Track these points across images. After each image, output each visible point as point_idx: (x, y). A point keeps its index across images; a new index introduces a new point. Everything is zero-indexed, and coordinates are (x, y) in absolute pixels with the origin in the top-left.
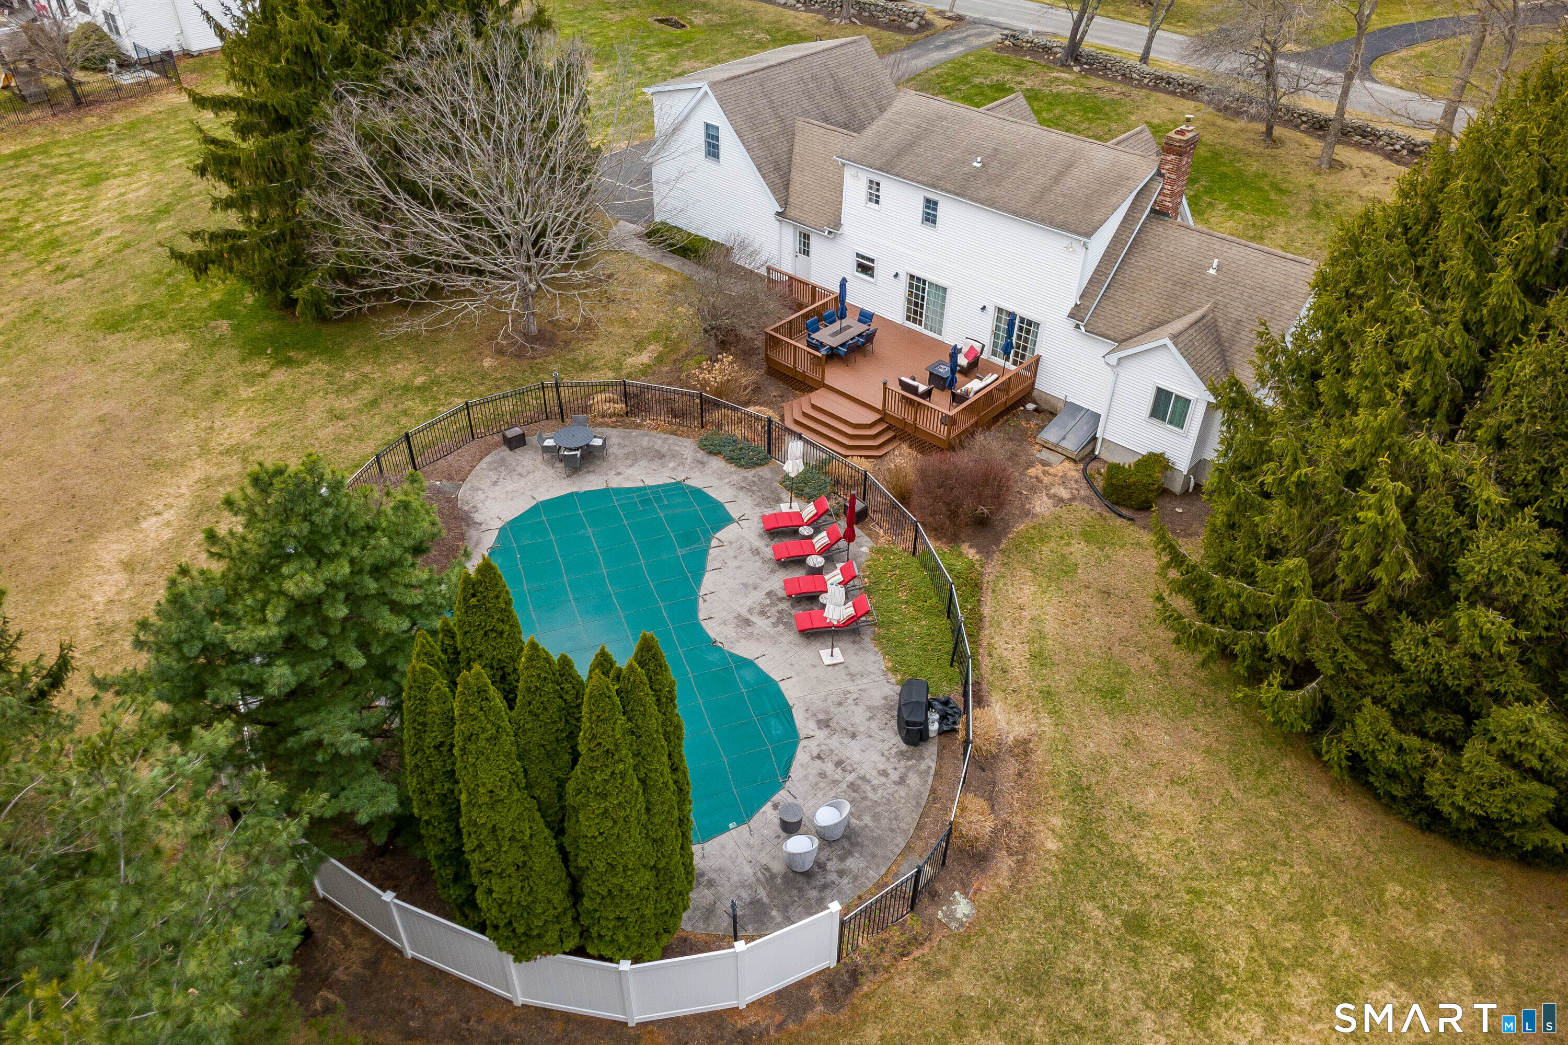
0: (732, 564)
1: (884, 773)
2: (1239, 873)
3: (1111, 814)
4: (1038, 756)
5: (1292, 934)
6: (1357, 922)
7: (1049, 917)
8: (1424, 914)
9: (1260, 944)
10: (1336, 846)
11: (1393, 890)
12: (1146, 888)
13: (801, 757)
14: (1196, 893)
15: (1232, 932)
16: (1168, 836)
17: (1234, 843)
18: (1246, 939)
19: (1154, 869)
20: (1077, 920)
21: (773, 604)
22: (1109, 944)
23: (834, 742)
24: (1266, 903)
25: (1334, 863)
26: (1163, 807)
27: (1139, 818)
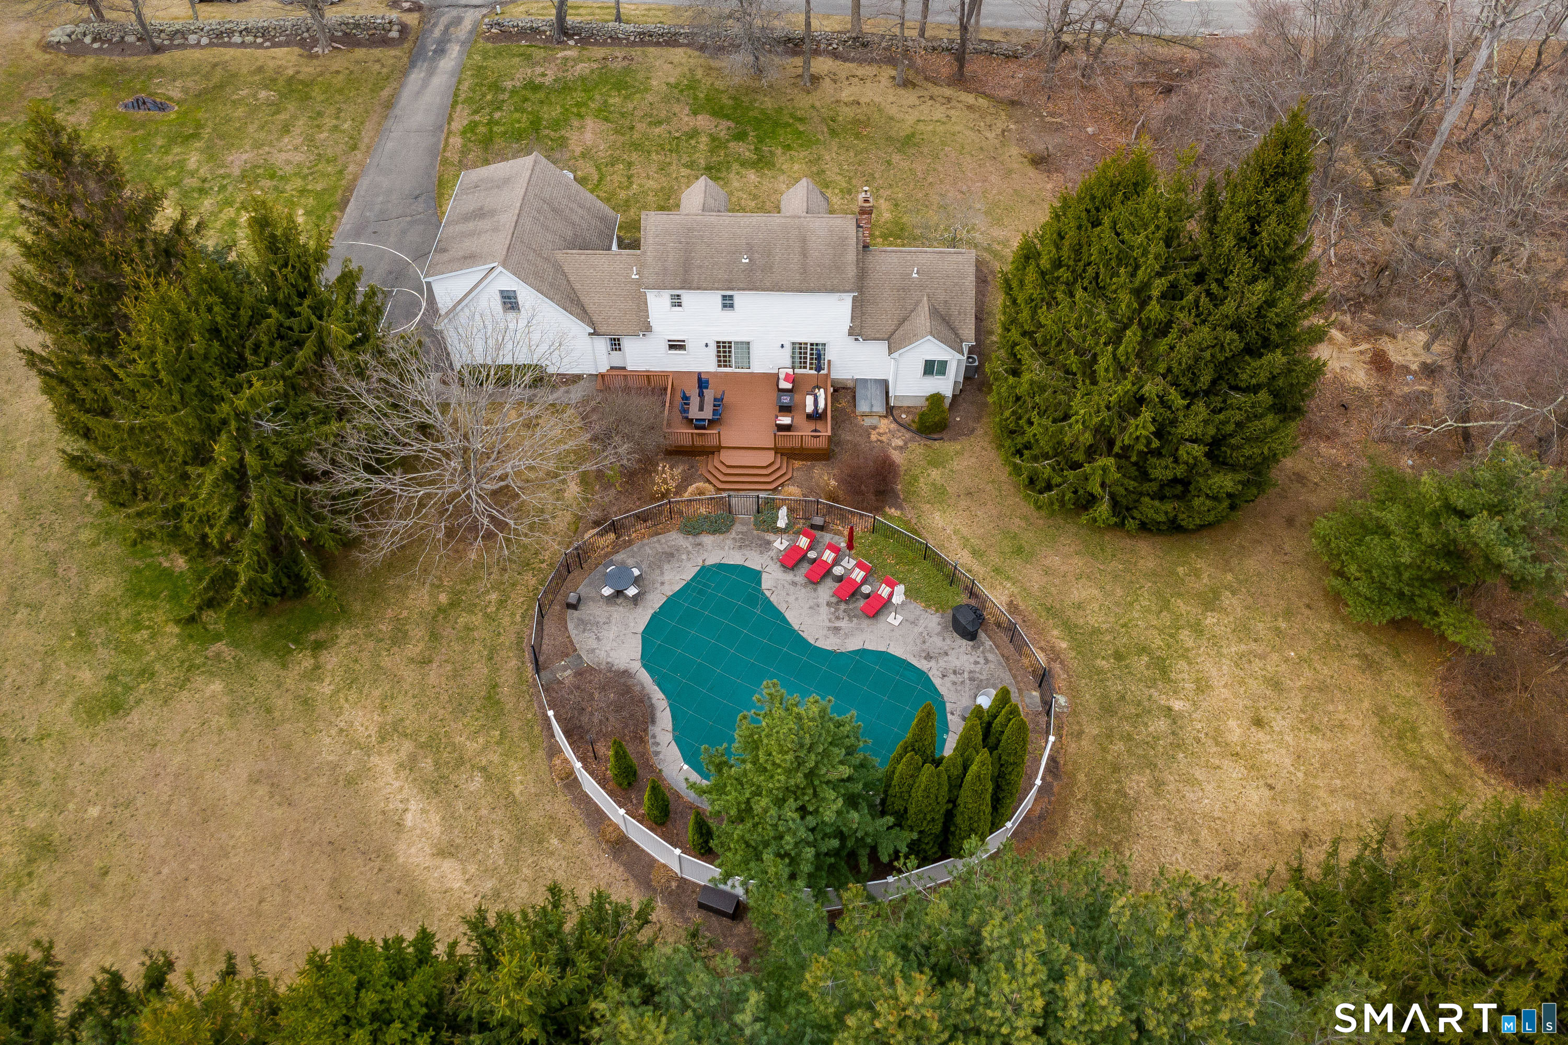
0: (791, 599)
1: (976, 663)
2: (1131, 604)
3: (1070, 613)
4: (1022, 606)
5: (1166, 617)
6: (1180, 595)
7: (1091, 678)
8: (1197, 573)
9: (1161, 631)
10: (1151, 565)
11: (1180, 570)
12: (1108, 638)
13: (937, 682)
14: (1124, 626)
15: (1148, 633)
16: (1096, 606)
17: (1119, 592)
18: (1155, 632)
19: (1105, 626)
20: (1100, 671)
21: (837, 610)
22: (1117, 672)
23: (942, 663)
24: (1149, 611)
25: (1154, 574)
26: (1084, 594)
27: (1079, 606)
